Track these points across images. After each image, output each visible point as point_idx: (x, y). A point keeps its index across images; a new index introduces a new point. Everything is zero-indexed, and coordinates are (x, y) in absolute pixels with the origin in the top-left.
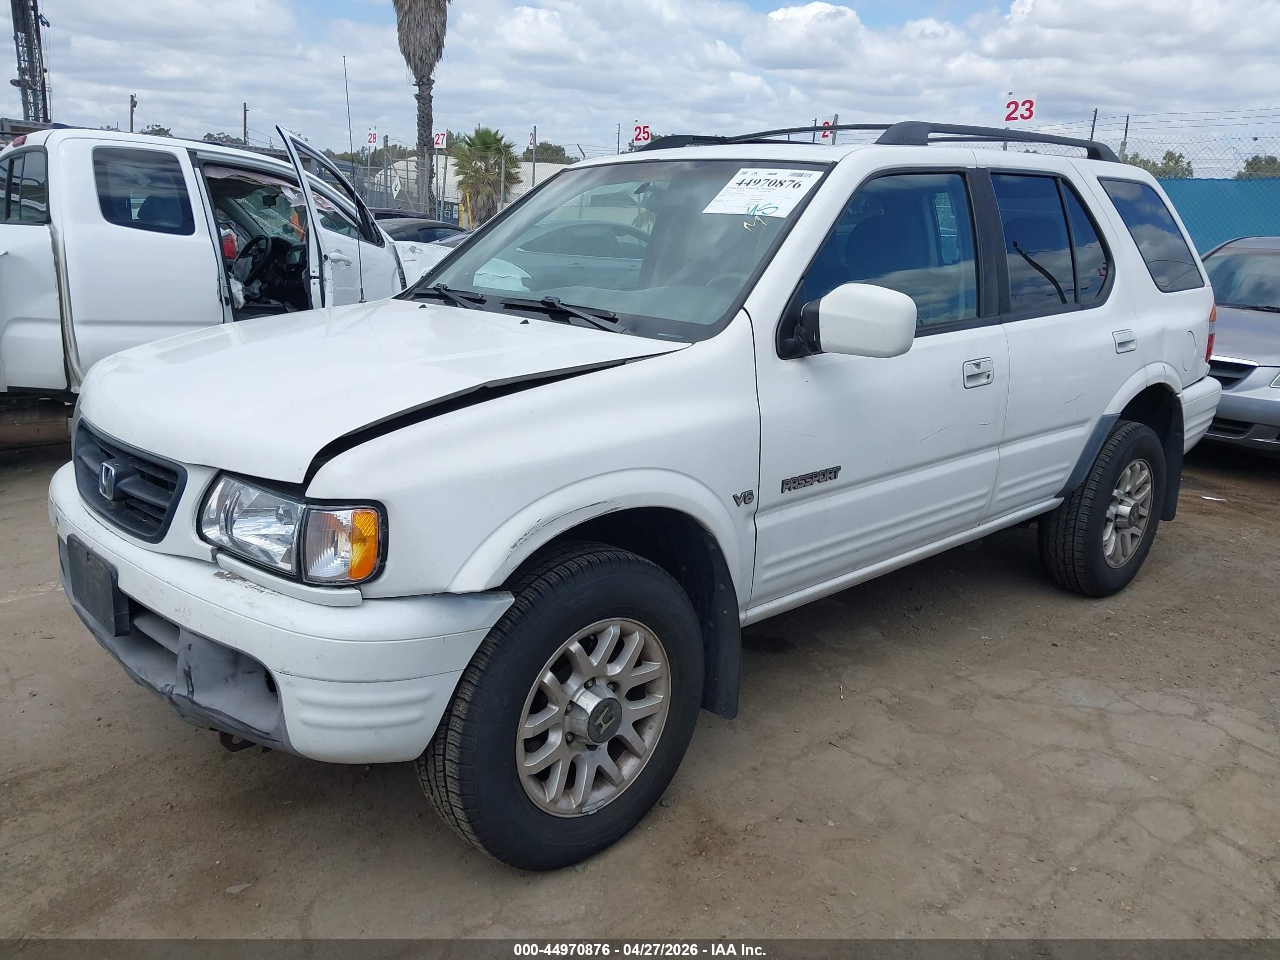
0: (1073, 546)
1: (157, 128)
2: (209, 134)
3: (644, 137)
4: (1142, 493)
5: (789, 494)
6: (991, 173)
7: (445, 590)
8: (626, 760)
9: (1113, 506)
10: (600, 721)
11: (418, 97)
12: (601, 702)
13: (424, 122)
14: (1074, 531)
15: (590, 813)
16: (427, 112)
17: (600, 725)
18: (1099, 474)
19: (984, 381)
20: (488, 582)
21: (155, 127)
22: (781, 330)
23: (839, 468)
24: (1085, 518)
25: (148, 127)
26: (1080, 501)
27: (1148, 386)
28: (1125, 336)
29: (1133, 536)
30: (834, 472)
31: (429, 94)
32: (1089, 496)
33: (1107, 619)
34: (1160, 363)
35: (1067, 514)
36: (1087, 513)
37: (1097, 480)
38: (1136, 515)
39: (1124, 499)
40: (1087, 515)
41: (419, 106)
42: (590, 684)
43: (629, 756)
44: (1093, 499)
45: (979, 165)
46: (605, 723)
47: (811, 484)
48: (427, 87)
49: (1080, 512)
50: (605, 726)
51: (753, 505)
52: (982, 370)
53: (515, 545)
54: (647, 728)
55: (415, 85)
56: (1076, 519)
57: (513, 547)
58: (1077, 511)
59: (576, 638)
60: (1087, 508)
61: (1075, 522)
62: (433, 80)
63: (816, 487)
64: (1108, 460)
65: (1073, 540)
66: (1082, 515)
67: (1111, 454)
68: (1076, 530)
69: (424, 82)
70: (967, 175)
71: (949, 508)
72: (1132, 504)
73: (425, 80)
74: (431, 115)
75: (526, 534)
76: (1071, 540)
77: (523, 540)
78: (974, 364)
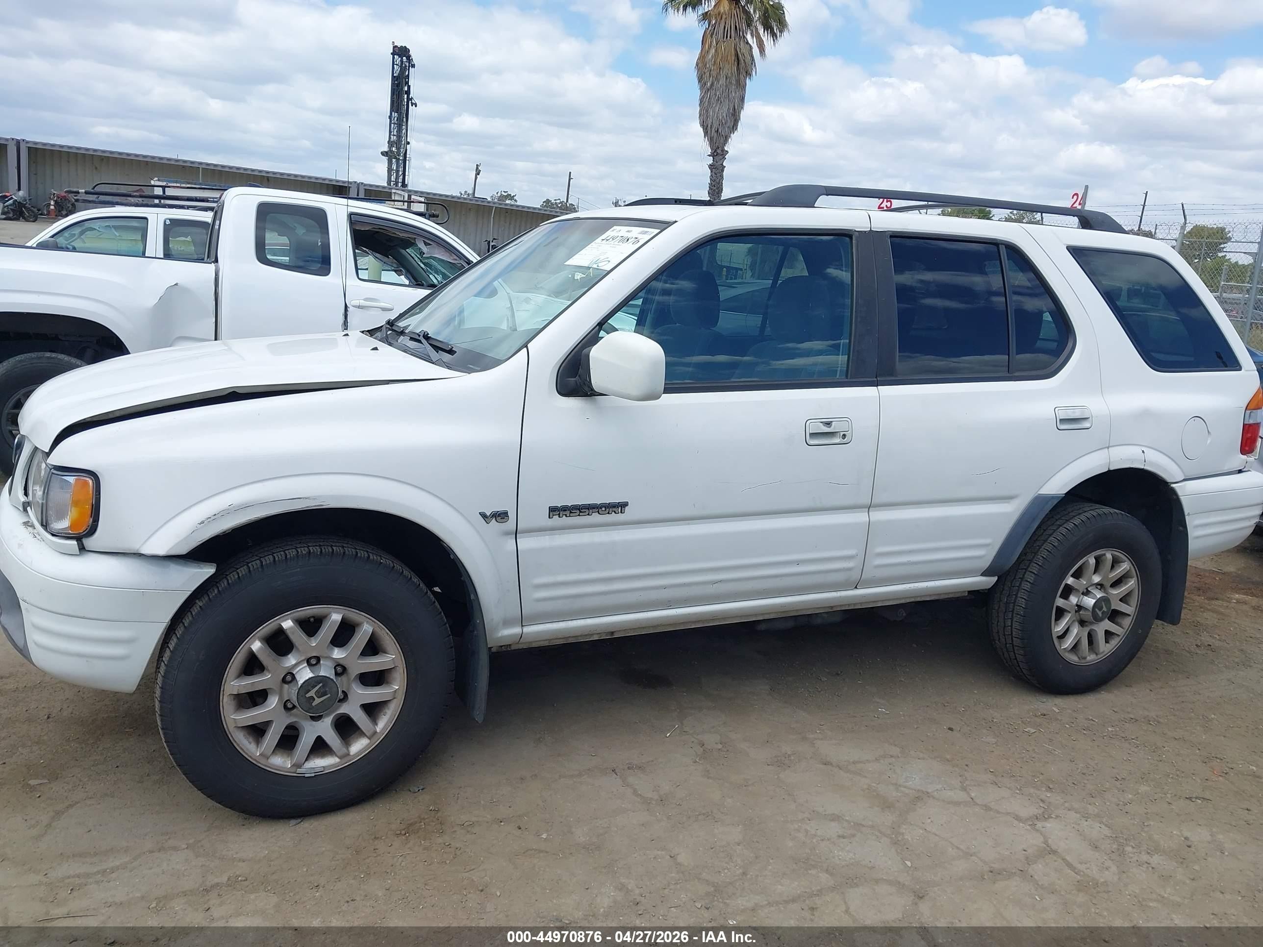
0: (1012, 631)
1: (506, 194)
2: (548, 200)
3: (886, 206)
4: (1122, 587)
5: (557, 521)
6: (891, 237)
7: (138, 550)
8: (357, 738)
9: (1073, 595)
10: (312, 693)
11: (711, 167)
12: (312, 677)
13: (714, 190)
14: (1012, 616)
15: (306, 775)
16: (718, 181)
17: (312, 698)
18: (1043, 557)
19: (837, 440)
20: (171, 549)
21: (503, 193)
22: (563, 370)
23: (625, 504)
24: (1023, 604)
25: (497, 193)
26: (1020, 584)
27: (1112, 468)
28: (1074, 412)
29: (1108, 634)
30: (621, 506)
31: (722, 165)
32: (1029, 580)
33: (1041, 715)
34: (1139, 447)
35: (1007, 597)
36: (1025, 597)
37: (1040, 564)
38: (1105, 609)
39: (1092, 591)
40: (1025, 599)
41: (712, 176)
42: (313, 662)
43: (364, 737)
44: (1032, 584)
45: (874, 228)
46: (319, 697)
47: (588, 514)
48: (721, 157)
49: (1019, 595)
50: (318, 701)
51: (510, 525)
52: (834, 428)
53: (203, 522)
54: (382, 714)
55: (709, 156)
56: (1014, 603)
57: (200, 524)
58: (1016, 595)
59: (291, 616)
60: (1026, 592)
61: (1014, 606)
62: (727, 151)
63: (595, 518)
64: (1056, 544)
65: (1012, 624)
66: (1020, 599)
67: (1060, 537)
68: (1014, 615)
69: (718, 153)
70: (854, 237)
71: (798, 563)
72: (1098, 597)
73: (719, 151)
74: (722, 183)
75: (215, 515)
76: (1010, 625)
77: (211, 519)
78: (821, 422)
